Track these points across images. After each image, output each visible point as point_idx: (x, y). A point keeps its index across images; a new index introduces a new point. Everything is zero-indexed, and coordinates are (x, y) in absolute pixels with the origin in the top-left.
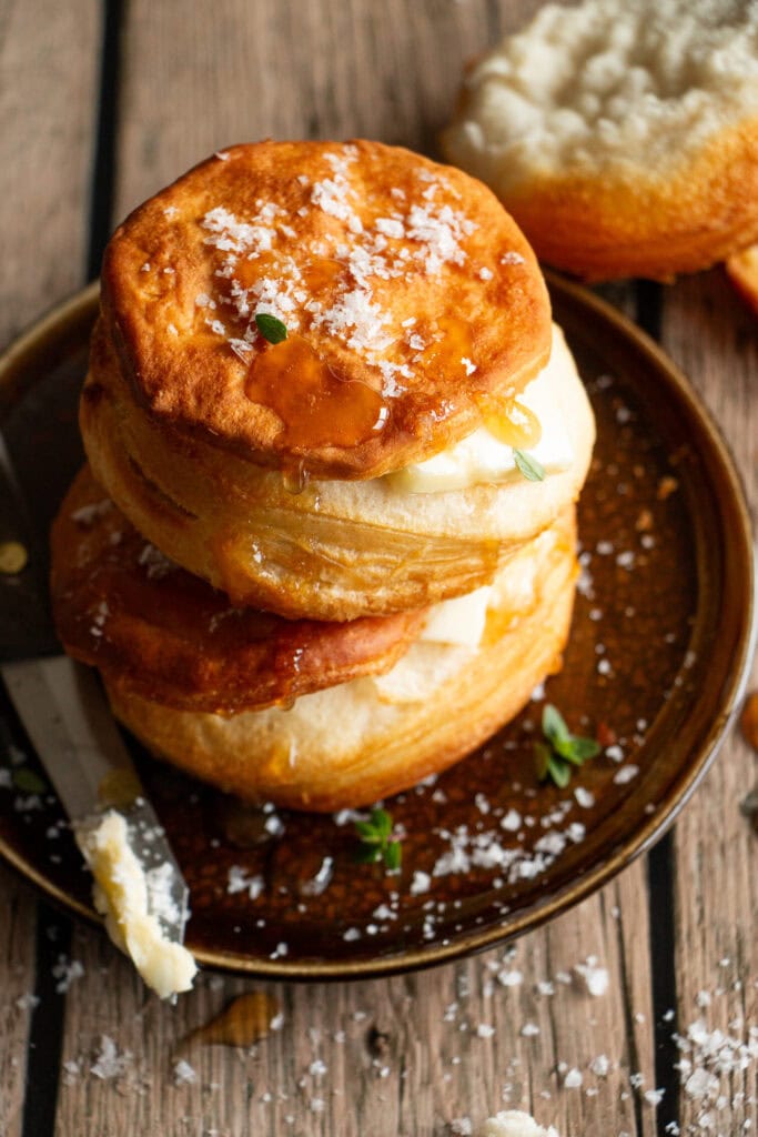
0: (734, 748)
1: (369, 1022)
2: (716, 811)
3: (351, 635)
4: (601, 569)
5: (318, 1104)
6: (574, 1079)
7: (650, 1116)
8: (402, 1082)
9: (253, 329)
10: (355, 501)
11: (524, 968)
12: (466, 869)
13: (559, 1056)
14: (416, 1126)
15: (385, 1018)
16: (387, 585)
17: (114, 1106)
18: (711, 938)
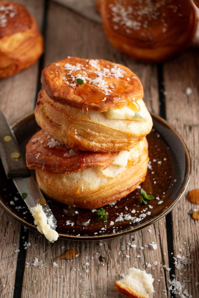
0: (186, 202)
1: (100, 255)
2: (182, 214)
3: (97, 155)
4: (153, 164)
5: (88, 271)
6: (149, 265)
7: (168, 273)
8: (108, 267)
9: (76, 83)
10: (99, 120)
11: (137, 244)
12: (123, 221)
13: (146, 261)
14: (111, 276)
15: (104, 254)
16: (105, 143)
17: (38, 271)
18: (181, 239)
